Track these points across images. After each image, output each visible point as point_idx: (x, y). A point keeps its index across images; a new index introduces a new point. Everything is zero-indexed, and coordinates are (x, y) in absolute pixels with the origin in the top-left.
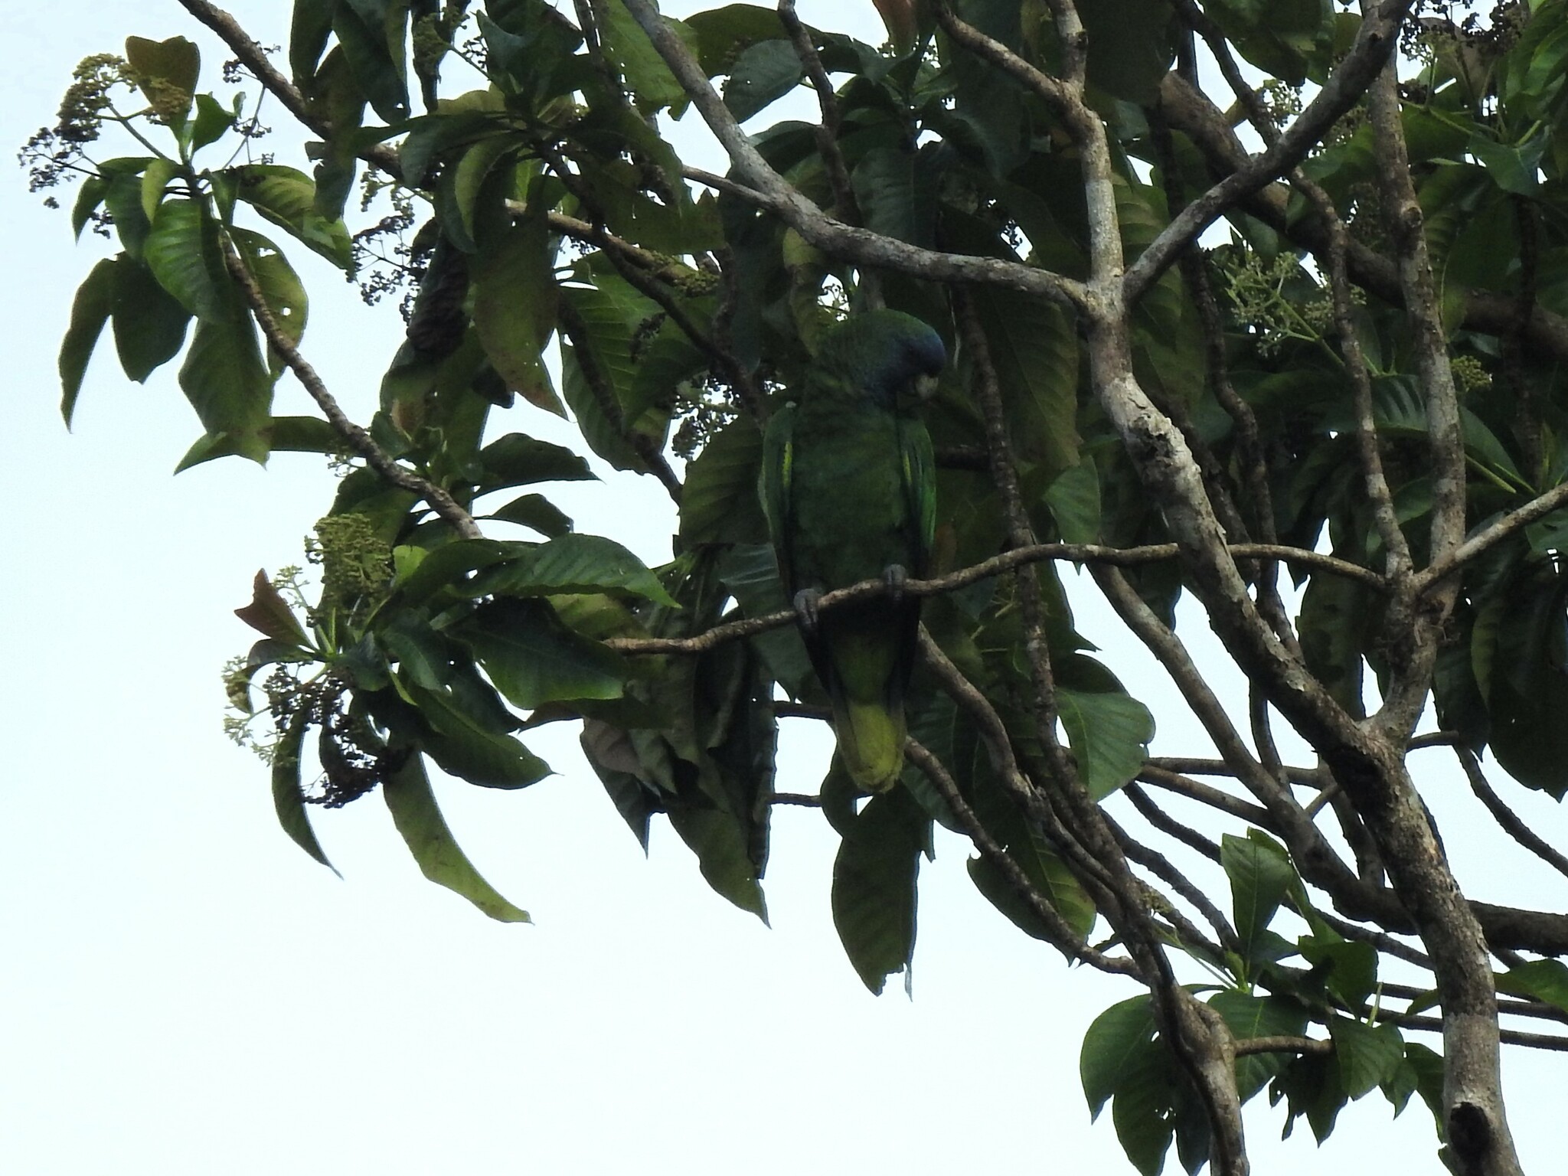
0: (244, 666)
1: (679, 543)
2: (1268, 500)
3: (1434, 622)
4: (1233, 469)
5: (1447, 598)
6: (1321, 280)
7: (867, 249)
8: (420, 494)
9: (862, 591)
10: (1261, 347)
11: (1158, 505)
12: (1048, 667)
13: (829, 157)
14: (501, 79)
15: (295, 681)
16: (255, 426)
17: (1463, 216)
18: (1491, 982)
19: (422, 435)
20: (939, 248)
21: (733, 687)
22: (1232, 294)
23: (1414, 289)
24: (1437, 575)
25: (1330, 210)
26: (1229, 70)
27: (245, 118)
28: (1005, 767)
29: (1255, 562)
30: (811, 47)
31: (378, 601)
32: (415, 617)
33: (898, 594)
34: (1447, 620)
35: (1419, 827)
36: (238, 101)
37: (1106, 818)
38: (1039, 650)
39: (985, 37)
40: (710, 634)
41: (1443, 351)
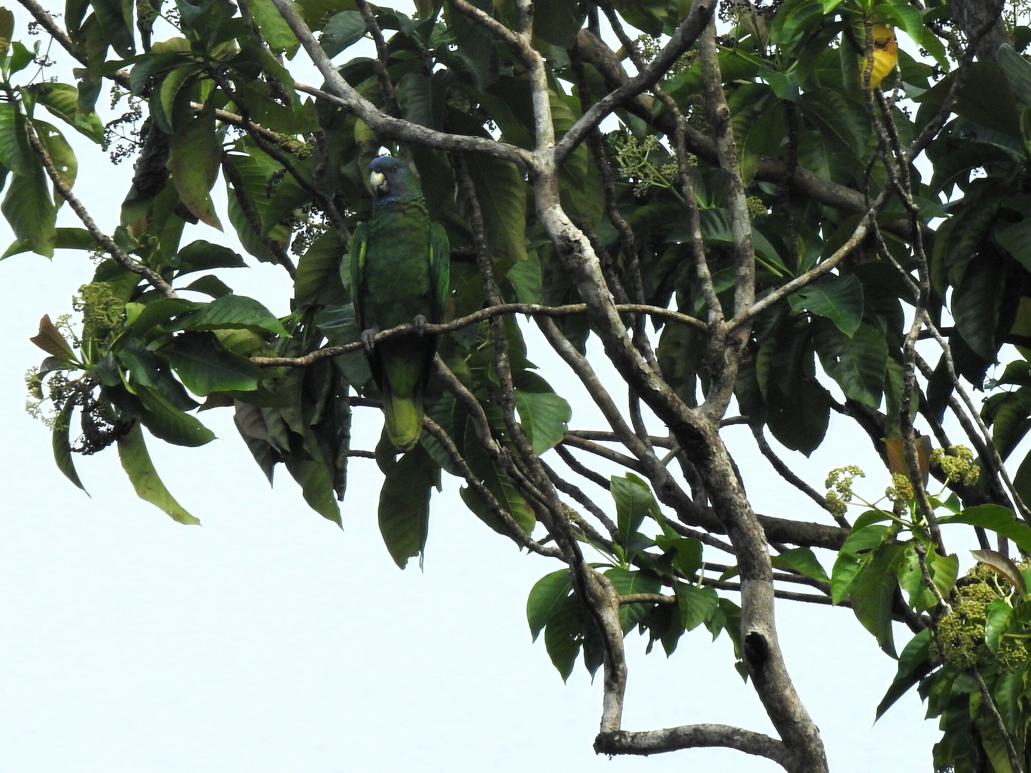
0: (38, 372)
1: (294, 304)
2: (640, 280)
3: (736, 350)
4: (620, 262)
5: (744, 337)
6: (672, 152)
7: (405, 132)
8: (144, 275)
9: (401, 330)
10: (636, 191)
11: (575, 282)
12: (510, 377)
13: (382, 78)
14: (189, 33)
15: (66, 380)
16: (46, 236)
17: (755, 114)
18: (769, 562)
19: (144, 240)
20: (446, 131)
21: (326, 388)
22: (620, 159)
23: (725, 156)
24: (738, 323)
25: (676, 109)
26: (617, 27)
27: (40, 56)
28: (485, 436)
29: (633, 316)
30: (371, 14)
31: (117, 334)
32: (137, 344)
33: (421, 332)
34: (744, 349)
35: (727, 470)
36: (36, 46)
37: (544, 465)
38: (504, 367)
39: (474, 8)
40: (311, 355)
41: (742, 192)
